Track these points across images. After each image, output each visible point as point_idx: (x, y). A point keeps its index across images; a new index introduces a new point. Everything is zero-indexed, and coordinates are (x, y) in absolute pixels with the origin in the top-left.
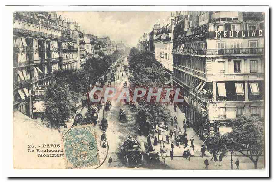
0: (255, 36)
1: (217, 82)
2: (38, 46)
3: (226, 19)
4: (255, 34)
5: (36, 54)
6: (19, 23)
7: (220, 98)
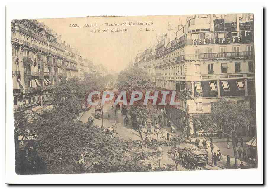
0: (224, 42)
1: (195, 82)
2: (47, 62)
3: (200, 30)
4: (224, 41)
5: (46, 68)
6: (32, 41)
7: (197, 95)
